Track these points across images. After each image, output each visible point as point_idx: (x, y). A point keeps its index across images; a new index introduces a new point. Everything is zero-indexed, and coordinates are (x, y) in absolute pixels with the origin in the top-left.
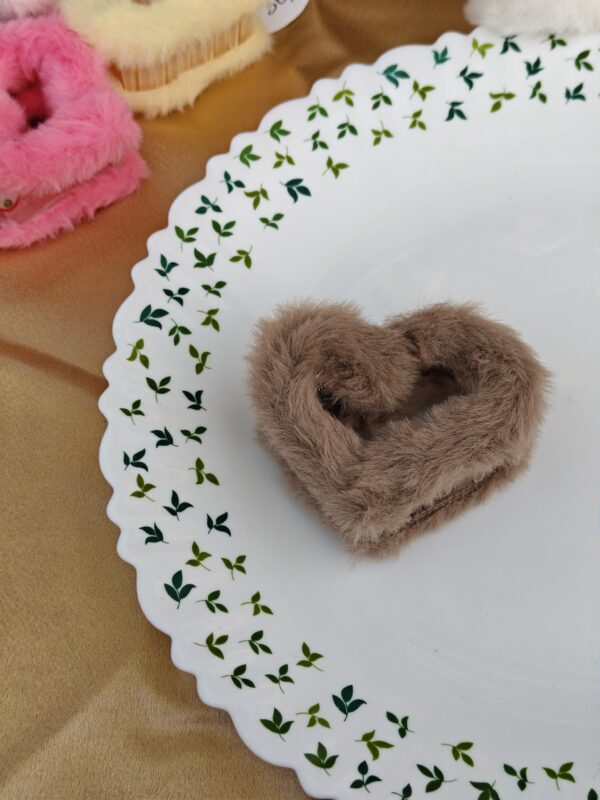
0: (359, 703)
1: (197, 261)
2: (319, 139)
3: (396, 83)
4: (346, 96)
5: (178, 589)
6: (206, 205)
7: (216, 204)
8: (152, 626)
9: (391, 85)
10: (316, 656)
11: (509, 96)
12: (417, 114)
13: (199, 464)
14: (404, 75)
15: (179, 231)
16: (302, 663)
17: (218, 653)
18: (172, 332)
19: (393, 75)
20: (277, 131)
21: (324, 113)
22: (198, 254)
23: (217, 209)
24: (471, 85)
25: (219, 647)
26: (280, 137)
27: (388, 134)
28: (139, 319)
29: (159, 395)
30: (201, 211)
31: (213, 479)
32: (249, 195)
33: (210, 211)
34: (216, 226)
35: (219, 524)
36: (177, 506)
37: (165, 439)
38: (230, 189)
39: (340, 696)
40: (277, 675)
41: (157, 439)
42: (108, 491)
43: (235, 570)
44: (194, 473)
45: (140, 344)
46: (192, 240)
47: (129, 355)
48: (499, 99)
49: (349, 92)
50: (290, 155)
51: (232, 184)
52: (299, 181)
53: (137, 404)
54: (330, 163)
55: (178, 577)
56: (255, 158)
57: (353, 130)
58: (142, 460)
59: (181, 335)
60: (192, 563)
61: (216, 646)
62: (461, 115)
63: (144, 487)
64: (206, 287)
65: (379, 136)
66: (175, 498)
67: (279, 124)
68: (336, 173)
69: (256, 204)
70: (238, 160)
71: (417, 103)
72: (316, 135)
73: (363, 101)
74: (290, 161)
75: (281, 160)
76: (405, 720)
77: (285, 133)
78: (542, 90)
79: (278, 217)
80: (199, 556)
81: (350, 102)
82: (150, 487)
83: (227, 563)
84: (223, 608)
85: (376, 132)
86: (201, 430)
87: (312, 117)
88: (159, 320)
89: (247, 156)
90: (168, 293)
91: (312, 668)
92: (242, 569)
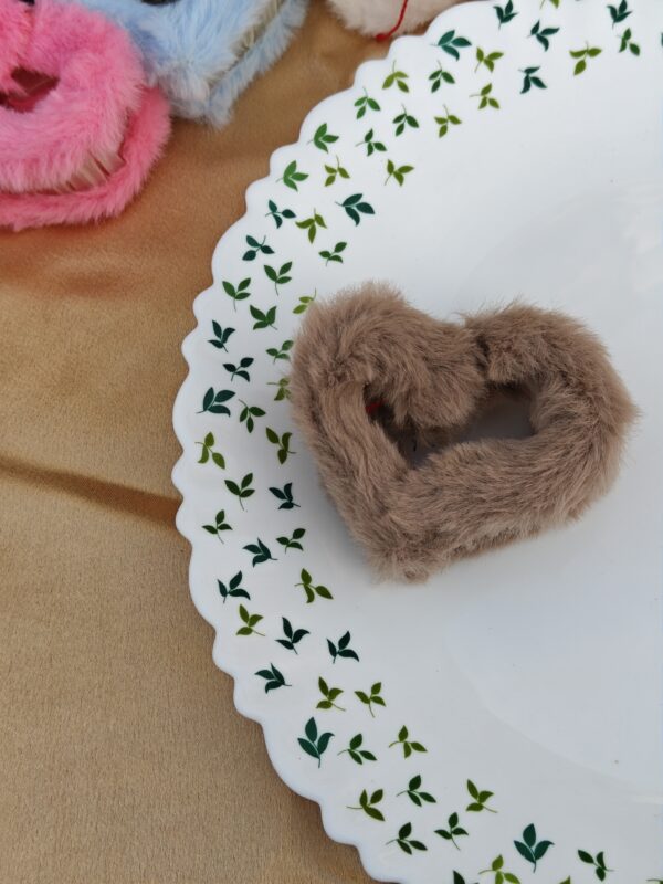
0: (545, 845)
1: (257, 321)
2: (374, 140)
3: (456, 55)
4: (397, 80)
5: (314, 742)
6: (255, 248)
7: (265, 244)
8: (297, 795)
9: (450, 58)
10: (486, 795)
11: (594, 52)
12: (487, 90)
13: (306, 577)
14: (464, 42)
15: (228, 287)
16: (473, 808)
17: (377, 815)
18: (242, 417)
19: (450, 44)
20: (323, 138)
21: (375, 106)
22: (255, 312)
23: (267, 250)
24: (546, 44)
25: (376, 806)
26: (328, 145)
27: (455, 120)
28: (201, 408)
29: (244, 500)
30: (250, 256)
31: (324, 592)
32: (302, 225)
33: (260, 254)
34: (269, 271)
35: (342, 648)
36: (292, 637)
37: (261, 553)
38: (279, 222)
39: (522, 841)
40: (447, 828)
41: (252, 555)
42: (210, 633)
43: (372, 703)
44: (302, 588)
45: (210, 440)
46: (245, 296)
47: (200, 456)
48: (583, 58)
49: (401, 75)
50: (342, 166)
51: (280, 215)
52: (358, 197)
53: (220, 517)
54: (390, 167)
55: (311, 727)
56: (302, 177)
57: (413, 122)
58: (239, 587)
59: (254, 418)
60: (324, 705)
61: (373, 806)
62: (539, 83)
63: (250, 621)
64: (272, 352)
65: (445, 123)
66: (287, 626)
67: (323, 128)
68: (400, 179)
69: (312, 235)
70: (282, 183)
71: (483, 76)
72: (369, 136)
73: (419, 82)
74: (344, 174)
75: (334, 174)
76: (600, 857)
77: (333, 139)
78: (633, 40)
79: (340, 247)
80: (330, 694)
81: (404, 88)
82: (256, 618)
83: (361, 695)
84: (369, 756)
85: (440, 121)
86: (299, 533)
87: (361, 113)
88: (226, 404)
89: (293, 176)
90: (230, 368)
91: (484, 811)
92: (379, 701)
